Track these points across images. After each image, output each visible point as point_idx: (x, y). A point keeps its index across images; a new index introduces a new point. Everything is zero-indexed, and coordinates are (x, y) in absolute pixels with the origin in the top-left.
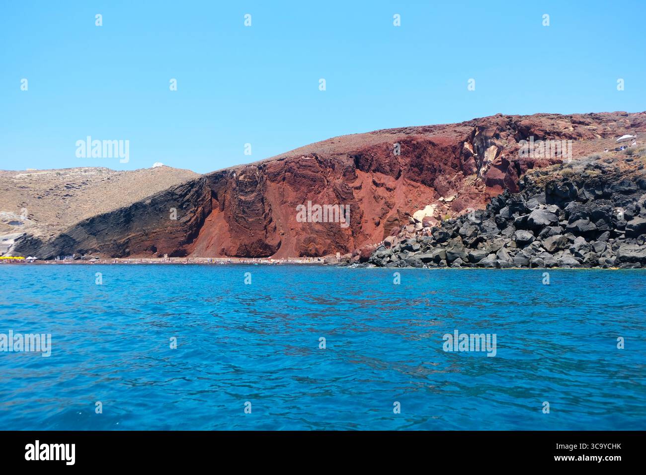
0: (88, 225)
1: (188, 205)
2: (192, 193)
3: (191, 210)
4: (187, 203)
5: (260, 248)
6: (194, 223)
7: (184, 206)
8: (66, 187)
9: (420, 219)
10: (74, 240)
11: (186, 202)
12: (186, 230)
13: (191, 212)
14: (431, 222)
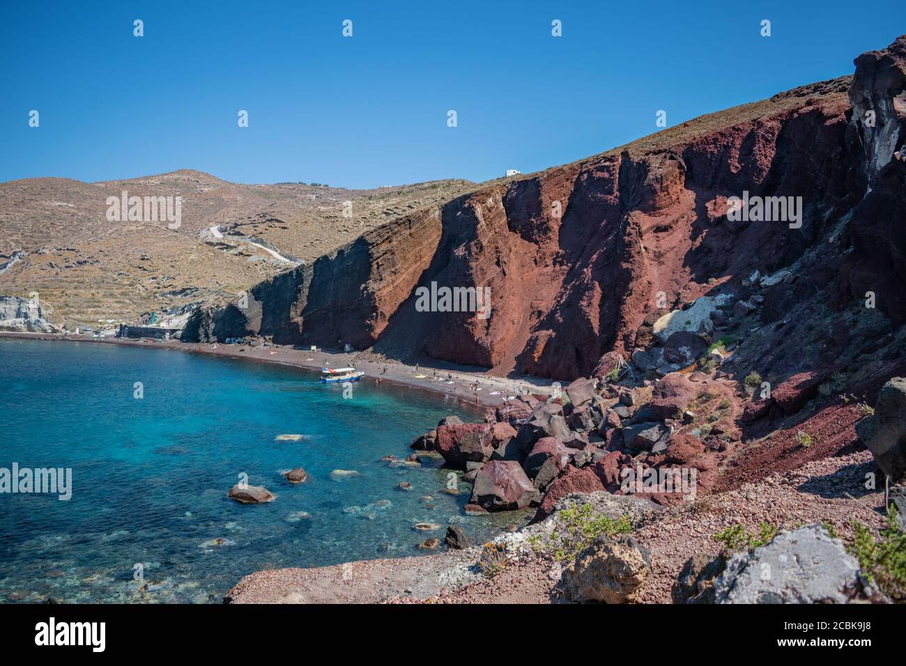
8: (385, 213)
9: (667, 336)
10: (243, 315)
14: (685, 351)
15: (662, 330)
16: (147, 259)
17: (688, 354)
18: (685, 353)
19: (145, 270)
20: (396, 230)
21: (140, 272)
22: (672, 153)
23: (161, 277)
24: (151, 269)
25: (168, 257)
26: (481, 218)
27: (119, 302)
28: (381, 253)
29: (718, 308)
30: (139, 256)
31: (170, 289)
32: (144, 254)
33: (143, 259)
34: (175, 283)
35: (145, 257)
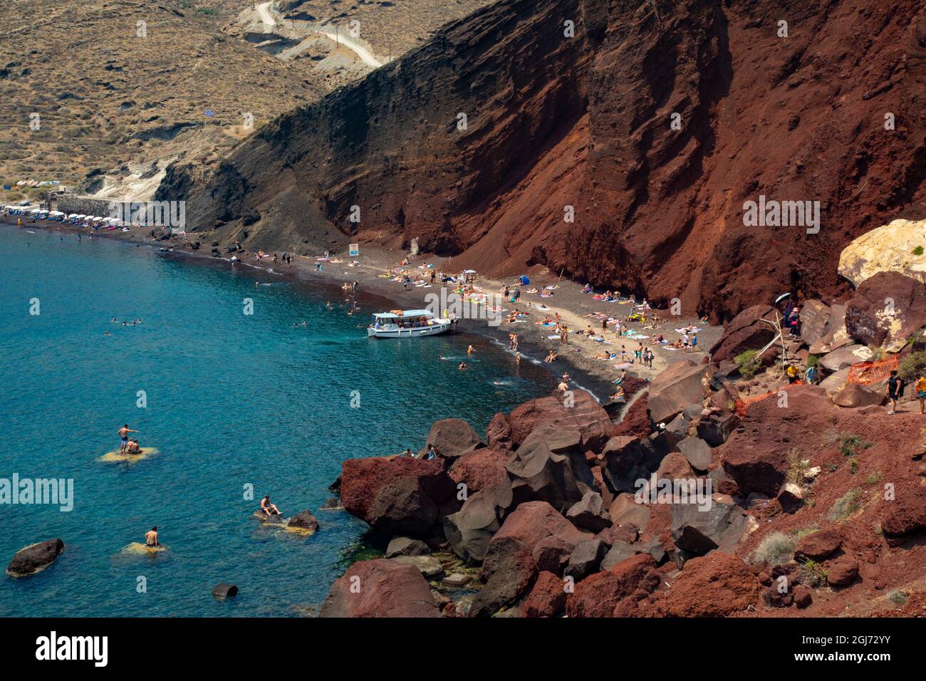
0: (278, 136)
1: (491, 80)
2: (516, 34)
3: (499, 96)
4: (486, 73)
5: (609, 258)
6: (500, 140)
7: (473, 85)
9: (863, 277)
10: (244, 181)
11: (481, 68)
12: (461, 168)
13: (498, 103)
14: (890, 317)
15: (859, 263)
16: (119, 69)
17: (895, 326)
18: (888, 323)
19: (112, 88)
21: (103, 92)
23: (140, 102)
24: (123, 86)
25: (156, 65)
27: (60, 149)
30: (103, 63)
31: (154, 124)
32: (112, 58)
33: (110, 68)
34: (163, 113)
35: (115, 65)
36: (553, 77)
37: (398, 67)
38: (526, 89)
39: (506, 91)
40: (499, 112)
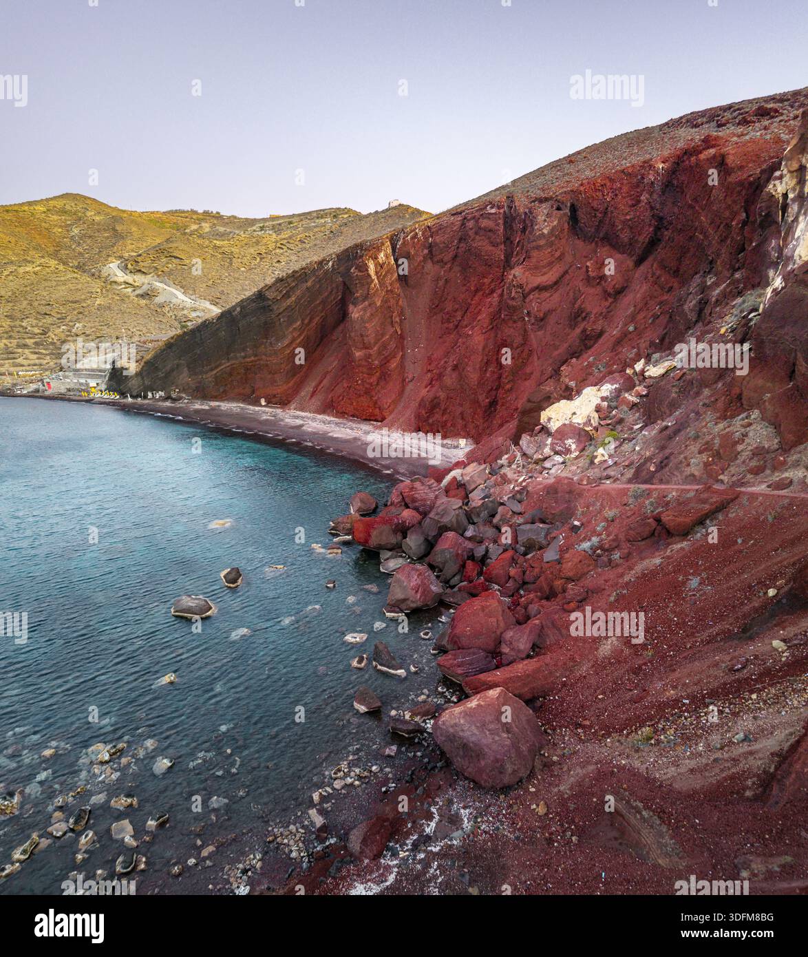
2: (298, 292)
4: (287, 314)
7: (282, 320)
9: (554, 426)
13: (294, 328)
14: (571, 443)
15: (549, 419)
17: (573, 447)
18: (570, 446)
20: (294, 284)
22: (559, 202)
26: (374, 277)
28: (282, 310)
29: (603, 399)
36: (318, 316)
37: (238, 309)
38: (306, 321)
39: (298, 323)
40: (295, 334)
